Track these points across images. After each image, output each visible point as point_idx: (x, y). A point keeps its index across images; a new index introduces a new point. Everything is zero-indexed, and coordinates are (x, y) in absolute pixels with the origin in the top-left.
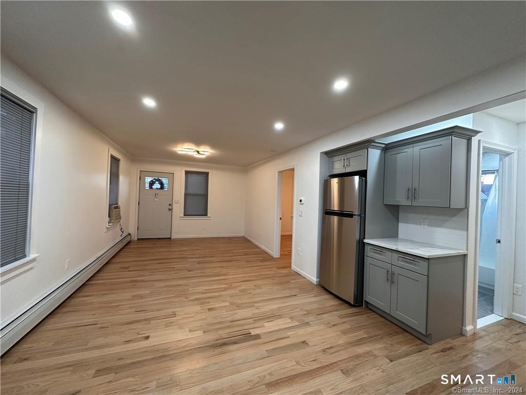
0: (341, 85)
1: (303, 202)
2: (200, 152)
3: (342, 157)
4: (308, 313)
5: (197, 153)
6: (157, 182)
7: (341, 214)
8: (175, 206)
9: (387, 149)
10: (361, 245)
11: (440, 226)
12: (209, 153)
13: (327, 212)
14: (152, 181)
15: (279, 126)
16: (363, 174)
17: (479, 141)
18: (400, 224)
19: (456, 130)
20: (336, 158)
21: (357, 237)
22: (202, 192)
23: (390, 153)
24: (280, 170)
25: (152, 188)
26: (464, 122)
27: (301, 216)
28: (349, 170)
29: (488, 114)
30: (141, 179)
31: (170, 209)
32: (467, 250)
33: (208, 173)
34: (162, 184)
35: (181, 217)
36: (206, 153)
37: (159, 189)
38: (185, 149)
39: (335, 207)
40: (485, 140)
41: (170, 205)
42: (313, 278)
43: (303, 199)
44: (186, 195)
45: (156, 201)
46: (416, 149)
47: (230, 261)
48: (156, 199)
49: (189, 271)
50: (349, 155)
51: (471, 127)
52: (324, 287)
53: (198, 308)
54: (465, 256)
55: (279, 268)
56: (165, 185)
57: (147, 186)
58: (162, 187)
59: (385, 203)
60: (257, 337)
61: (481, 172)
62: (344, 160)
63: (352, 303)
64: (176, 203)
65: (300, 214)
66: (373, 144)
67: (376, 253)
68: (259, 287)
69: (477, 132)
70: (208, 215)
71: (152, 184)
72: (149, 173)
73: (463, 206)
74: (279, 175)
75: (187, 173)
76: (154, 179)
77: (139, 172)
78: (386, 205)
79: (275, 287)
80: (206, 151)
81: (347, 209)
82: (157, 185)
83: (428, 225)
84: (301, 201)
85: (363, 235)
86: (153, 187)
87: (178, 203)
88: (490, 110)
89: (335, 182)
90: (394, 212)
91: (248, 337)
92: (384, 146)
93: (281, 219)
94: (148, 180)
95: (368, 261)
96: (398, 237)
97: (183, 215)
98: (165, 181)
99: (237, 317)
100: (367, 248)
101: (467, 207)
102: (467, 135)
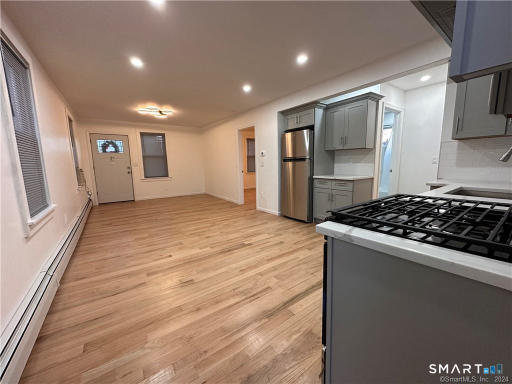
0: (302, 59)
1: (264, 154)
2: (163, 113)
3: (295, 115)
4: (279, 230)
5: (159, 113)
6: (110, 145)
7: (294, 160)
8: (134, 169)
9: (327, 108)
10: (311, 180)
11: (359, 162)
12: (172, 113)
13: (284, 160)
14: (105, 144)
15: (247, 88)
16: (311, 128)
17: (383, 103)
18: (335, 165)
19: (371, 95)
20: (290, 117)
21: (308, 175)
22: (161, 153)
23: (329, 112)
24: (239, 129)
25: (106, 152)
26: (375, 89)
27: (262, 166)
28: (300, 126)
29: (390, 84)
30: (92, 143)
31: (129, 173)
32: (374, 175)
33: (165, 134)
34: (115, 146)
35: (142, 179)
36: (168, 114)
37: (114, 152)
38: (147, 109)
39: (290, 154)
40: (387, 102)
41: (129, 168)
42: (276, 212)
43: (263, 152)
44: (144, 157)
45: (113, 165)
46: (346, 109)
47: (203, 210)
48: (112, 163)
49: (172, 220)
50: (300, 114)
51: (379, 93)
52: (285, 216)
53: (198, 238)
54: (373, 178)
55: (246, 210)
56: (120, 148)
57: (100, 149)
58: (117, 151)
59: (326, 149)
60: (250, 244)
61: (383, 127)
62: (297, 117)
63: (306, 221)
64: (135, 166)
65: (262, 164)
66: (318, 104)
67: (321, 184)
68: (237, 222)
69: (382, 97)
70: (170, 176)
71: (105, 147)
72: (101, 136)
73: (372, 147)
74: (239, 133)
75: (142, 134)
76: (107, 142)
77: (88, 135)
78: (326, 151)
79: (249, 221)
80: (169, 111)
81: (298, 155)
82: (111, 149)
83: (353, 163)
84: (262, 153)
85: (312, 173)
86: (107, 150)
87: (137, 166)
88: (390, 82)
89: (289, 136)
90: (332, 155)
91: (244, 245)
92: (325, 106)
93: (243, 172)
94: (100, 143)
95: (316, 190)
96: (333, 173)
97: (143, 177)
98: (119, 143)
99: (230, 238)
100: (316, 182)
101: (375, 148)
102: (376, 98)
